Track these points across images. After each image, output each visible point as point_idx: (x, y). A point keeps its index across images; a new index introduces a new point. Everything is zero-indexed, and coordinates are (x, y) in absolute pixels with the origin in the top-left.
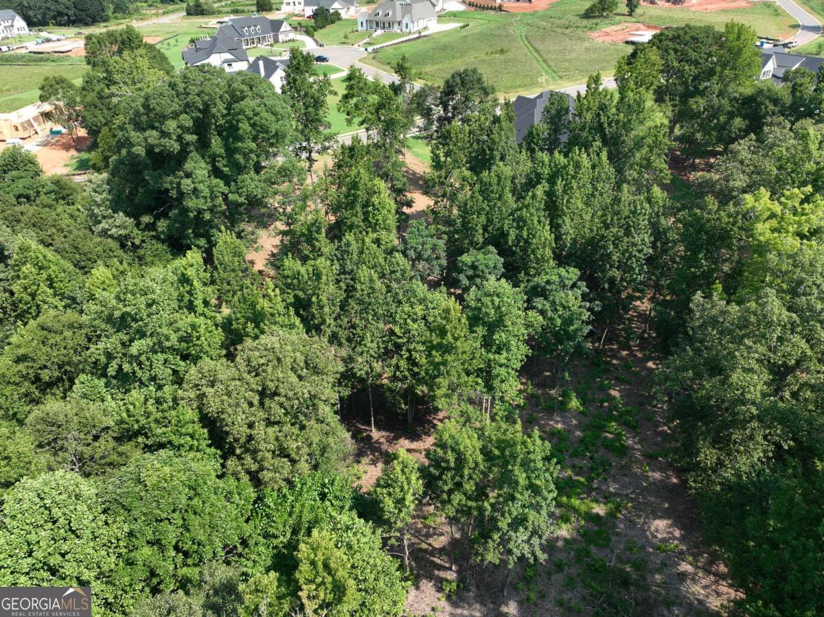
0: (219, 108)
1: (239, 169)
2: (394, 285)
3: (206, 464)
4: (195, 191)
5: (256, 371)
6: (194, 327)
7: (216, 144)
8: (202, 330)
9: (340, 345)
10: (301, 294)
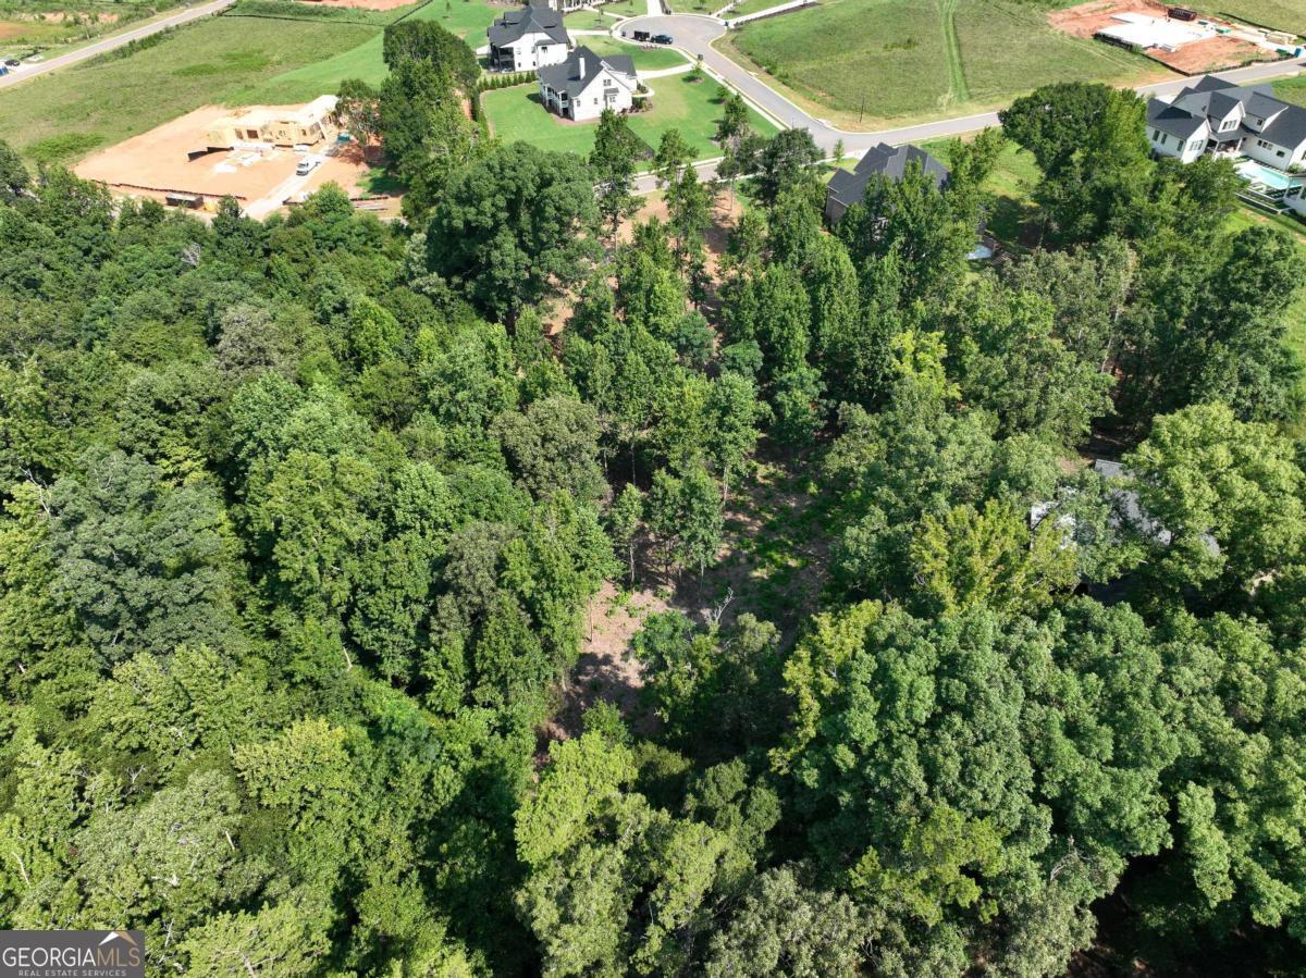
0: (530, 191)
1: (543, 245)
2: (659, 369)
3: (503, 477)
4: (502, 263)
5: (541, 422)
6: (498, 386)
7: (525, 218)
8: (504, 389)
9: (609, 412)
10: (581, 368)
